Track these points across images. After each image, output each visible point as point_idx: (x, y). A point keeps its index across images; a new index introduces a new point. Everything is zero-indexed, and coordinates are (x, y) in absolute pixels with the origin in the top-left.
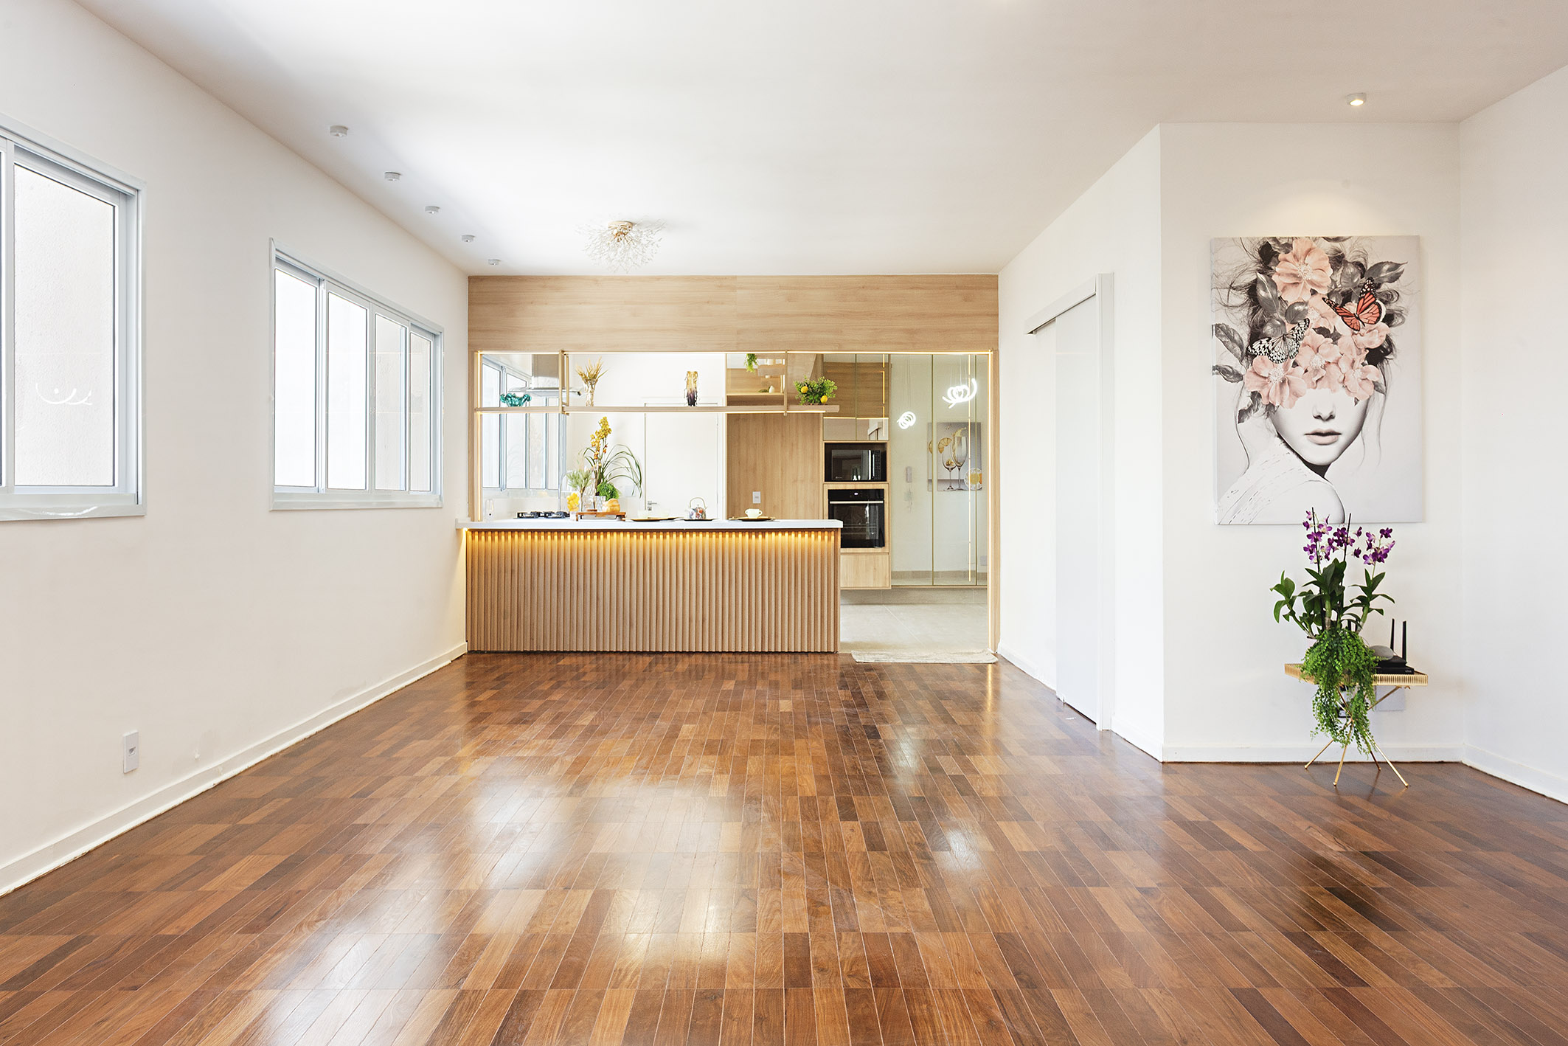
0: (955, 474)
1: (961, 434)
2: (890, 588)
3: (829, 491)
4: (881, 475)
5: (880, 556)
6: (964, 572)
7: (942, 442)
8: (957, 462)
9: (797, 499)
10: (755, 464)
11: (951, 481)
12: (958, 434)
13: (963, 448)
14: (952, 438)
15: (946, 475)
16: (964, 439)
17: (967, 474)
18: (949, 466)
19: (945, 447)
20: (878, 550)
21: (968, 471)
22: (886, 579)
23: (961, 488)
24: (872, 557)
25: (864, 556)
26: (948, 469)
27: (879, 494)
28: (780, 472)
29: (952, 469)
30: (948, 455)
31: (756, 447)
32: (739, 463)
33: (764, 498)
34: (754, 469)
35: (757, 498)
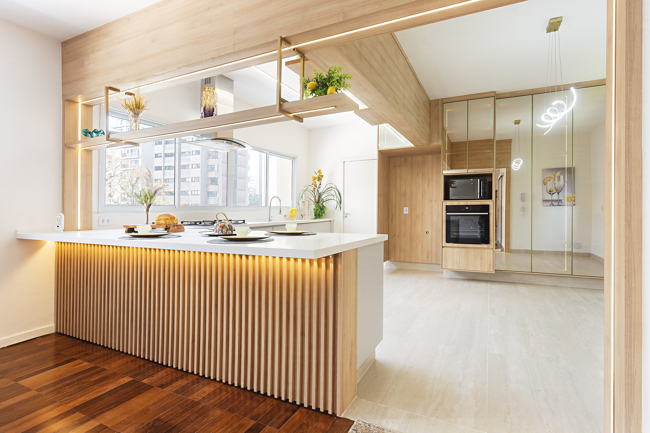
0: (555, 197)
1: (560, 174)
2: (494, 272)
3: (447, 206)
4: (488, 195)
5: (486, 251)
6: (562, 252)
7: (546, 179)
8: (557, 190)
9: (432, 211)
10: (405, 191)
11: (552, 200)
12: (558, 174)
13: (562, 181)
14: (553, 177)
15: (549, 197)
16: (562, 177)
17: (564, 197)
18: (551, 192)
19: (548, 182)
20: (485, 246)
21: (565, 195)
22: (490, 265)
23: (560, 204)
24: (479, 250)
25: (472, 250)
26: (550, 194)
27: (486, 208)
28: (421, 195)
29: (553, 194)
30: (550, 185)
31: (406, 181)
32: (396, 191)
33: (411, 210)
34: (405, 194)
35: (406, 210)
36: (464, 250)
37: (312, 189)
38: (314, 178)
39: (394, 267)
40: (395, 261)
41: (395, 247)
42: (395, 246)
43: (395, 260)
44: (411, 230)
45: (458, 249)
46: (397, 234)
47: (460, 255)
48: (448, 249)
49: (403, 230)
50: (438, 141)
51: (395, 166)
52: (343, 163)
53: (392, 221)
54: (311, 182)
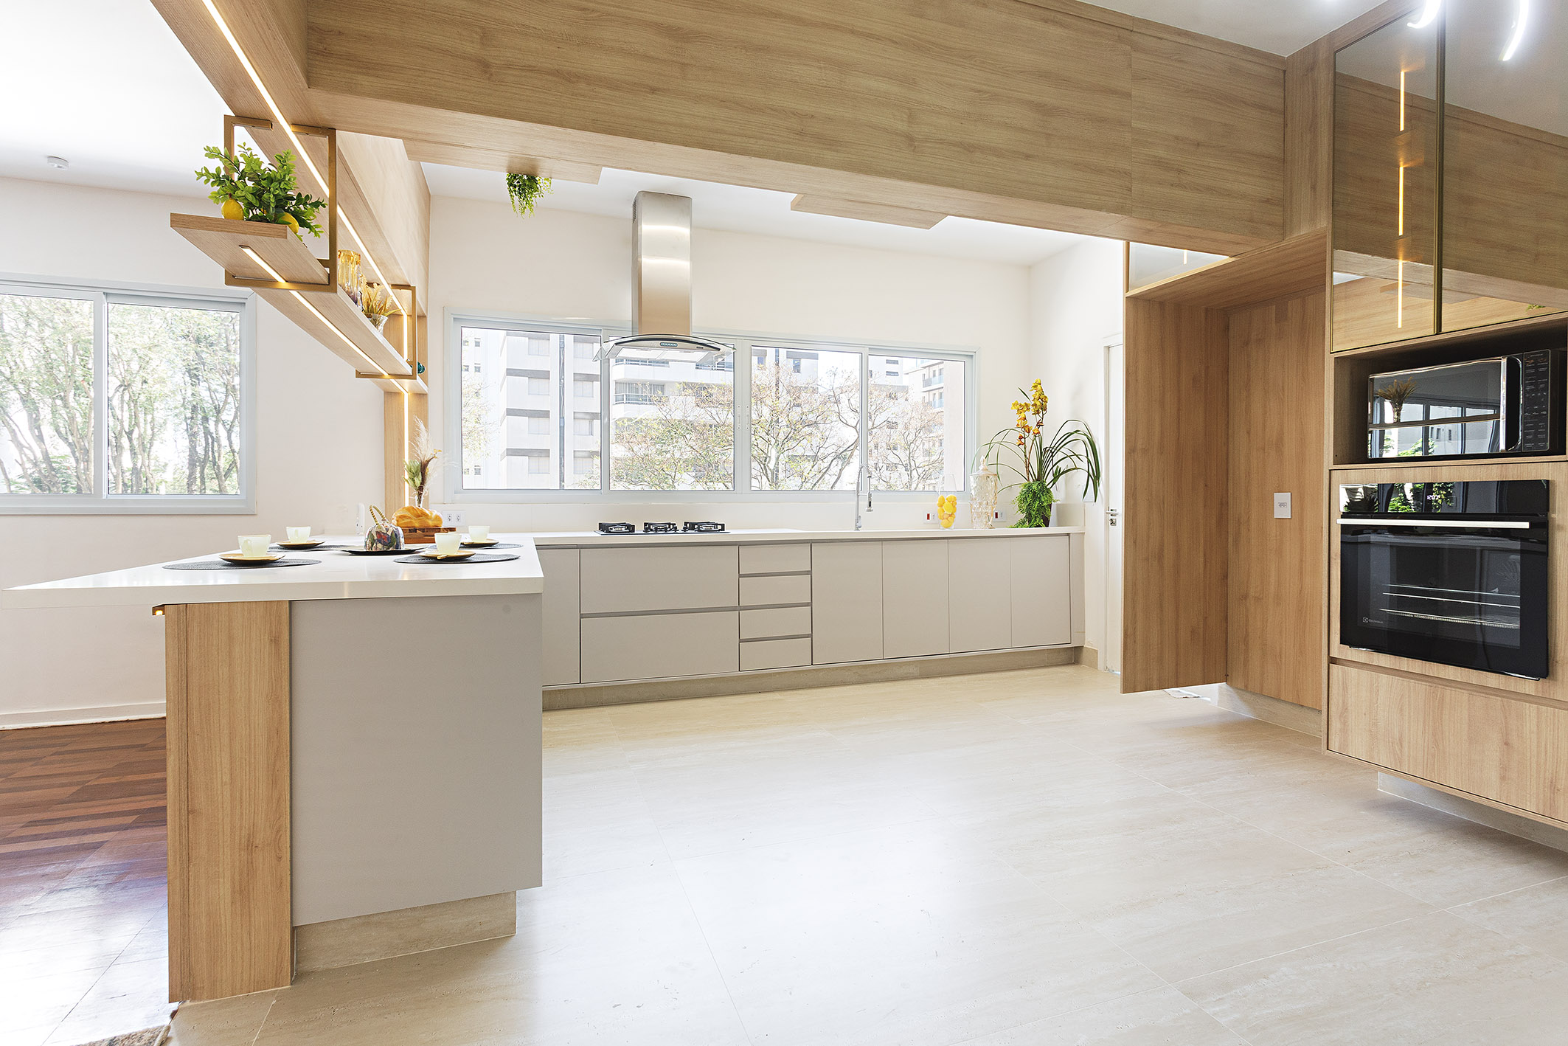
4: (1551, 432)
10: (1281, 432)
20: (1525, 684)
27: (1534, 500)
31: (1283, 395)
32: (1249, 433)
33: (1299, 504)
34: (1279, 444)
35: (1282, 505)
36: (1421, 687)
37: (1014, 436)
38: (1022, 408)
39: (1245, 713)
40: (1246, 689)
41: (1246, 641)
42: (1247, 635)
43: (1246, 686)
44: (1301, 580)
45: (1397, 681)
46: (1252, 593)
47: (1401, 710)
48: (1353, 672)
49: (1273, 580)
50: (1313, 220)
51: (1247, 343)
52: (1102, 352)
53: (1236, 541)
54: (1015, 419)
